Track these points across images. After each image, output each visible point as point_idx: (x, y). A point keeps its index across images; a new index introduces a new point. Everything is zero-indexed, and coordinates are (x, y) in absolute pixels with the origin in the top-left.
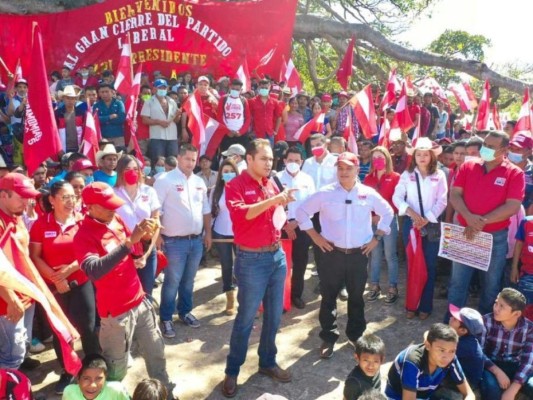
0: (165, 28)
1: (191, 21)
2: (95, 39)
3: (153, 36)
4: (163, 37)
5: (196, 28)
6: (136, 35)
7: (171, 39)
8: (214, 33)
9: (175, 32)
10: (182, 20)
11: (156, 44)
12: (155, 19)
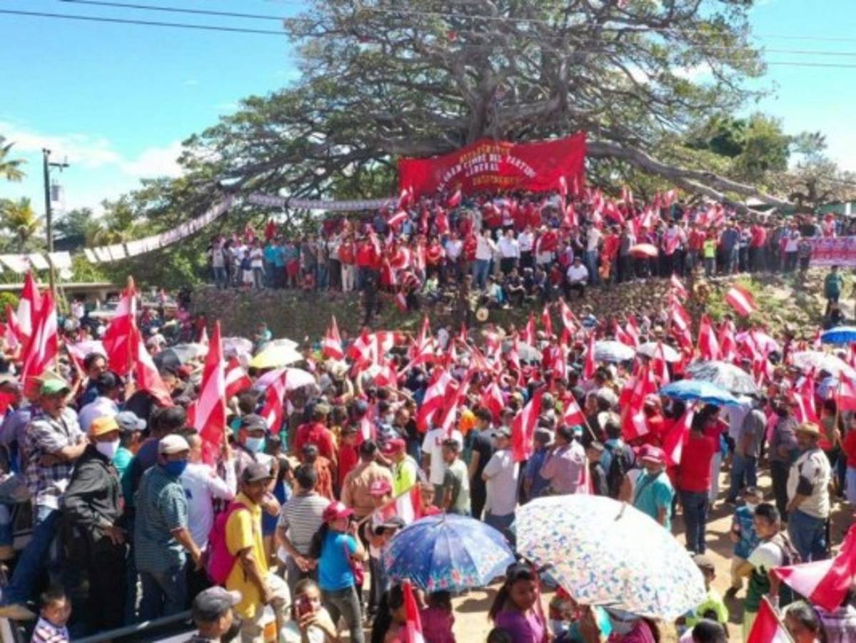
0: (494, 163)
1: (509, 158)
2: (454, 172)
3: (486, 167)
4: (492, 168)
5: (512, 162)
6: (476, 167)
7: (497, 169)
8: (524, 164)
9: (500, 165)
10: (504, 157)
11: (489, 173)
12: (488, 158)
